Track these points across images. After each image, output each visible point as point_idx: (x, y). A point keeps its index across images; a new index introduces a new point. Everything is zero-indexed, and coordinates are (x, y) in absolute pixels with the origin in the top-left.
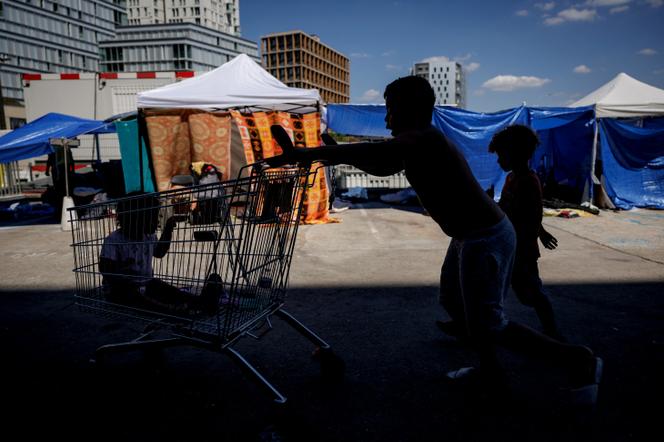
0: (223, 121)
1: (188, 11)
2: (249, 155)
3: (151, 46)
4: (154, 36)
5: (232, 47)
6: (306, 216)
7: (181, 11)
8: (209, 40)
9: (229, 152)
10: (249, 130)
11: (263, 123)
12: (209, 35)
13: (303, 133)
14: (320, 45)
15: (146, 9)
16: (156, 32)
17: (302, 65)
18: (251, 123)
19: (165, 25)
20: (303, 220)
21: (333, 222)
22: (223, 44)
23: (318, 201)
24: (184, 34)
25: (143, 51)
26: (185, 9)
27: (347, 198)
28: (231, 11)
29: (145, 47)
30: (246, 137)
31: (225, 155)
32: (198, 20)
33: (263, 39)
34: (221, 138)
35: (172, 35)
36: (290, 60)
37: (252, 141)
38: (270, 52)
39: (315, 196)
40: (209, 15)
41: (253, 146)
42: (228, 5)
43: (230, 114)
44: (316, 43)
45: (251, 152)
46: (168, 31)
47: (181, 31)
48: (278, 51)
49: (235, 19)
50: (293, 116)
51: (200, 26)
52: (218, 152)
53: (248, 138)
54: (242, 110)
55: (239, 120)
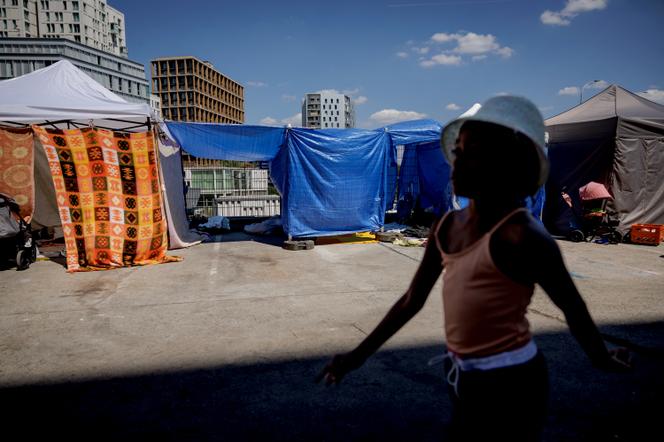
0: (21, 138)
1: (66, 27)
2: (58, 181)
3: (18, 61)
4: (22, 51)
5: (116, 68)
6: (134, 256)
7: (57, 27)
8: (88, 59)
9: (32, 178)
10: (58, 150)
11: (77, 142)
12: (89, 54)
13: (131, 154)
14: (214, 72)
15: (14, 21)
16: (24, 46)
17: (195, 90)
18: (60, 142)
19: (38, 39)
20: (131, 260)
21: (171, 261)
22: (104, 63)
23: (151, 236)
24: (59, 50)
25: (8, 65)
26: (62, 25)
27: (206, 230)
28: (116, 31)
29: (10, 61)
30: (54, 158)
31: (28, 180)
32: (77, 38)
33: (153, 62)
34: (20, 160)
35: (44, 51)
36: (182, 85)
37: (62, 164)
38: (161, 76)
39: (146, 231)
40: (90, 33)
41: (64, 170)
42: (112, 25)
43: (31, 131)
44: (210, 70)
45: (62, 178)
46: (39, 46)
47: (54, 47)
48: (169, 75)
49: (120, 40)
50: (117, 135)
51: (80, 45)
52: (15, 178)
53: (57, 160)
54: (50, 127)
55: (44, 138)
